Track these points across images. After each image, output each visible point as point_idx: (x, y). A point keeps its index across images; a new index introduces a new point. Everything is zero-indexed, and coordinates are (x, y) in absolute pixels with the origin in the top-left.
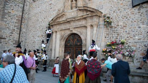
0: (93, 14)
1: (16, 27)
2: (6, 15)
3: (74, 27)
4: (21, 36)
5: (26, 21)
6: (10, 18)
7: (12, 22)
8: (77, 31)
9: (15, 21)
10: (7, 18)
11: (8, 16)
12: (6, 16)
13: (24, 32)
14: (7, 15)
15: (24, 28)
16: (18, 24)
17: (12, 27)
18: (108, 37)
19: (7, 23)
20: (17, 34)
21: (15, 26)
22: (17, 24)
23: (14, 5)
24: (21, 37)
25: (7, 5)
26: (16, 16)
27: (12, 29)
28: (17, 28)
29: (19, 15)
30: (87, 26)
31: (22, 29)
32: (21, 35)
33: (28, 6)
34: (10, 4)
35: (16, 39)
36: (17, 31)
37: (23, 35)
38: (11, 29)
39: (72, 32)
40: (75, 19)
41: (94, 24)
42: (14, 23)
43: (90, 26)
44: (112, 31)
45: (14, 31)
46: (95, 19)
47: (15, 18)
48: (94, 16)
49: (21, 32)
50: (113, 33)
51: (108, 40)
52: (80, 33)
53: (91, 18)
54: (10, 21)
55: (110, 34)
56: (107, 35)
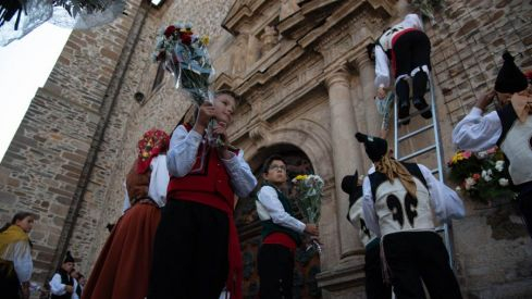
0: (345, 10)
1: (56, 195)
2: (25, 148)
3: (270, 114)
4: (78, 237)
5: (108, 180)
6: (37, 158)
7: (43, 175)
8: (286, 130)
9: (58, 170)
10: (24, 159)
11: (32, 150)
12: (23, 151)
13: (94, 221)
14: (29, 148)
15: (94, 205)
16: (66, 184)
17: (37, 191)
18: (460, 86)
19: (20, 174)
20: (56, 221)
21: (52, 190)
22: (60, 183)
23: (64, 115)
24: (75, 241)
25: (38, 113)
26: (63, 151)
27: (38, 202)
28: (58, 199)
29: (78, 151)
30: (328, 76)
31: (86, 207)
32: (75, 234)
33: (122, 129)
34: (50, 113)
35: (46, 245)
36: (57, 210)
37: (86, 231)
38: (34, 200)
39: (259, 146)
40: (267, 78)
41: (360, 51)
42: (50, 177)
43: (340, 71)
44: (482, 40)
45: (46, 211)
46: (364, 30)
47: (58, 159)
48: (351, 16)
49: (79, 220)
50: (486, 48)
51: (470, 97)
52: (301, 131)
53: (343, 35)
54: (33, 168)
55: (472, 61)
56: (452, 77)
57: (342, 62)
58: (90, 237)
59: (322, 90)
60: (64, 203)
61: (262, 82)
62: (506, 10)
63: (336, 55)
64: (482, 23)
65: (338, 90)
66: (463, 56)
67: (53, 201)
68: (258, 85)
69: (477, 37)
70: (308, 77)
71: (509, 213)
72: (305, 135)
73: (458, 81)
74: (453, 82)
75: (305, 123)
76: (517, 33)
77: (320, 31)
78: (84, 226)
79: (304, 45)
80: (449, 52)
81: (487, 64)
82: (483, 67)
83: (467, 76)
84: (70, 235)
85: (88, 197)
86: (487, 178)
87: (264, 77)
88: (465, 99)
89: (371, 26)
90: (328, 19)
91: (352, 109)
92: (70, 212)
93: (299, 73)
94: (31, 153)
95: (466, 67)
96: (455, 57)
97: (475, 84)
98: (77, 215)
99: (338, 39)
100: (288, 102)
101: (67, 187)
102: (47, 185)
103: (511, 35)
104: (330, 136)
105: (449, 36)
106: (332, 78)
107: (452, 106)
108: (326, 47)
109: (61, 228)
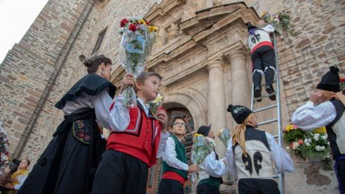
1: (18, 117)
3: (169, 82)
4: (30, 147)
6: (8, 91)
7: (11, 102)
8: (178, 94)
9: (22, 100)
11: (5, 85)
13: (42, 137)
14: (4, 83)
15: (43, 127)
16: (26, 110)
17: (5, 113)
18: (295, 81)
20: (16, 134)
21: (16, 113)
22: (22, 110)
23: (30, 64)
24: (27, 149)
25: (13, 60)
26: (26, 88)
27: (5, 120)
28: (19, 120)
29: (37, 89)
30: (210, 63)
31: (38, 127)
32: (28, 144)
33: (69, 78)
34: (21, 61)
36: (18, 127)
37: (35, 143)
38: (2, 118)
40: (170, 58)
41: (232, 49)
42: (16, 104)
43: (218, 60)
44: (312, 53)
45: (10, 127)
46: (236, 36)
47: (23, 93)
48: (229, 25)
49: (32, 135)
50: (314, 58)
51: (301, 89)
52: (188, 96)
53: (222, 37)
54: (5, 97)
55: (304, 65)
56: (290, 74)
57: (220, 54)
58: (38, 147)
59: (205, 71)
60: (22, 122)
61: (166, 60)
62: (329, 35)
63: (216, 49)
64: (313, 41)
65: (216, 72)
66: (299, 61)
67: (15, 121)
68: (163, 62)
69: (309, 50)
70: (197, 61)
71: (319, 168)
72: (190, 99)
73: (294, 77)
74: (291, 78)
75: (191, 91)
76: (334, 51)
77: (208, 32)
78: (35, 139)
79: (196, 40)
80: (290, 57)
81: (313, 69)
82: (311, 70)
83: (300, 75)
84: (24, 145)
85: (40, 121)
86: (308, 144)
87: (168, 58)
88: (297, 90)
89: (242, 33)
90: (214, 25)
91: (224, 86)
92: (26, 129)
93: (191, 58)
94: (4, 87)
95: (300, 69)
96: (294, 61)
97: (305, 81)
98: (31, 132)
99: (219, 39)
100: (182, 75)
101: (26, 112)
102: (13, 110)
103: (330, 52)
104: (207, 102)
105: (291, 47)
106: (213, 64)
107: (289, 93)
108: (210, 43)
109: (19, 140)
